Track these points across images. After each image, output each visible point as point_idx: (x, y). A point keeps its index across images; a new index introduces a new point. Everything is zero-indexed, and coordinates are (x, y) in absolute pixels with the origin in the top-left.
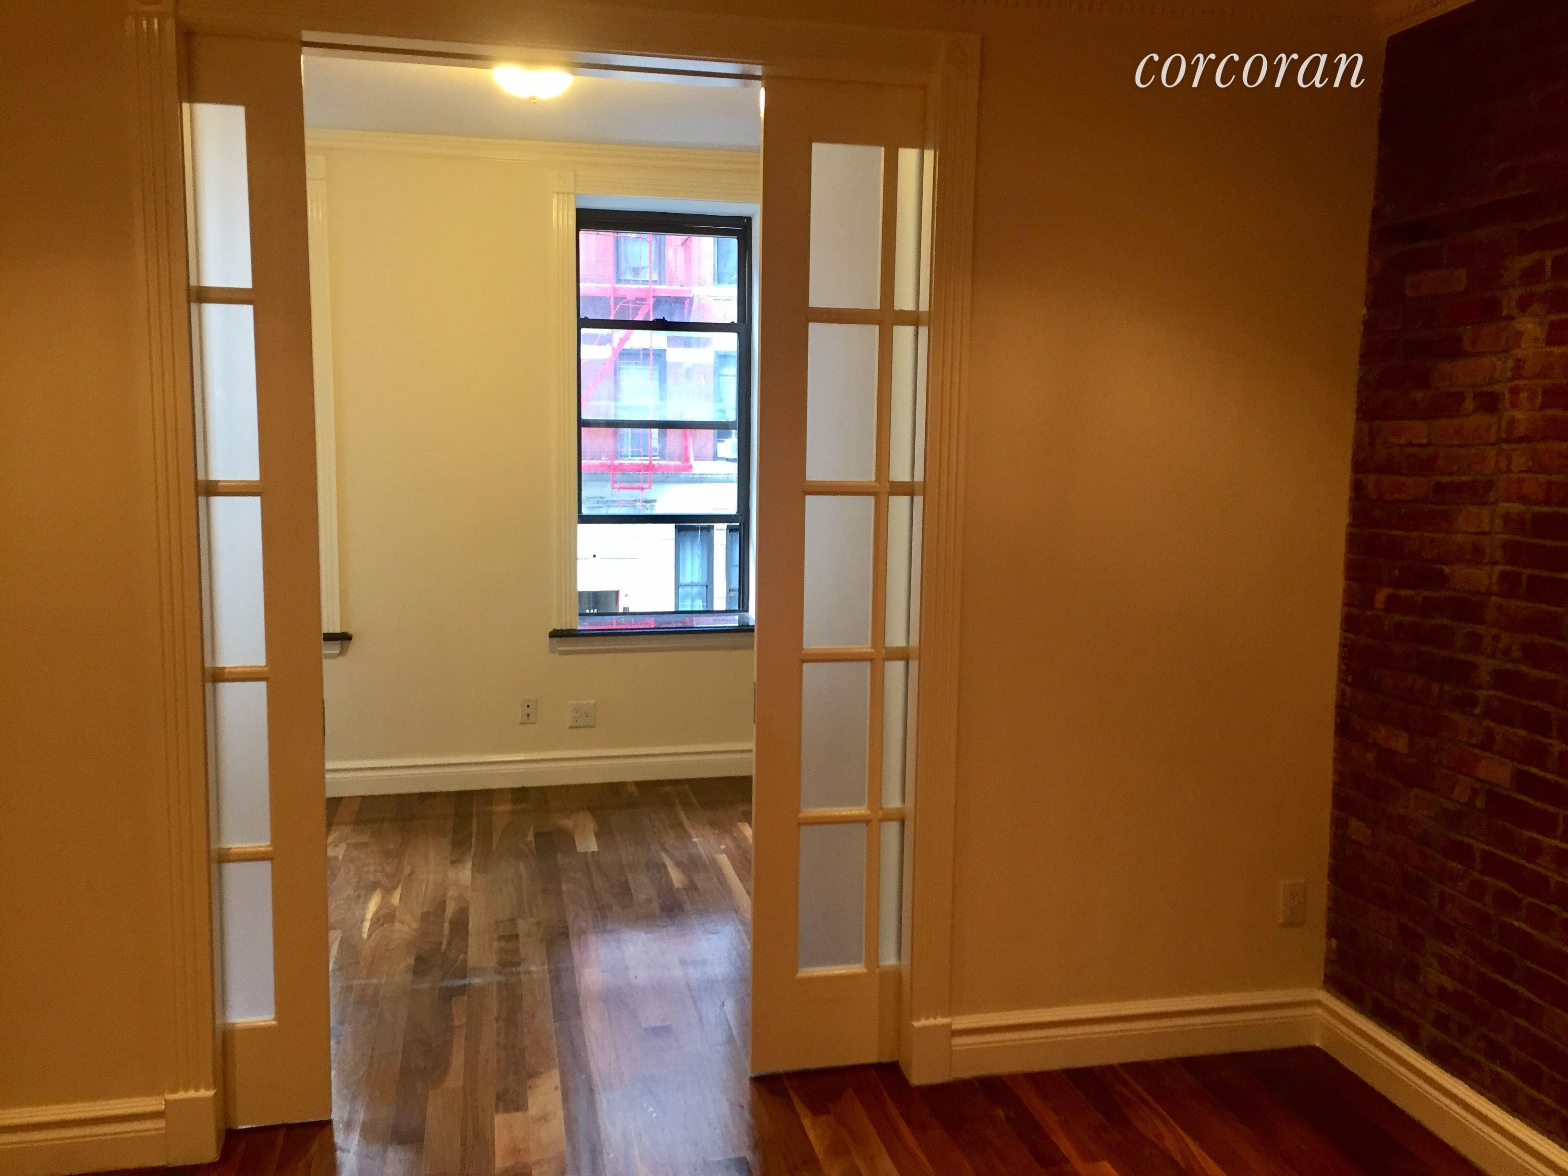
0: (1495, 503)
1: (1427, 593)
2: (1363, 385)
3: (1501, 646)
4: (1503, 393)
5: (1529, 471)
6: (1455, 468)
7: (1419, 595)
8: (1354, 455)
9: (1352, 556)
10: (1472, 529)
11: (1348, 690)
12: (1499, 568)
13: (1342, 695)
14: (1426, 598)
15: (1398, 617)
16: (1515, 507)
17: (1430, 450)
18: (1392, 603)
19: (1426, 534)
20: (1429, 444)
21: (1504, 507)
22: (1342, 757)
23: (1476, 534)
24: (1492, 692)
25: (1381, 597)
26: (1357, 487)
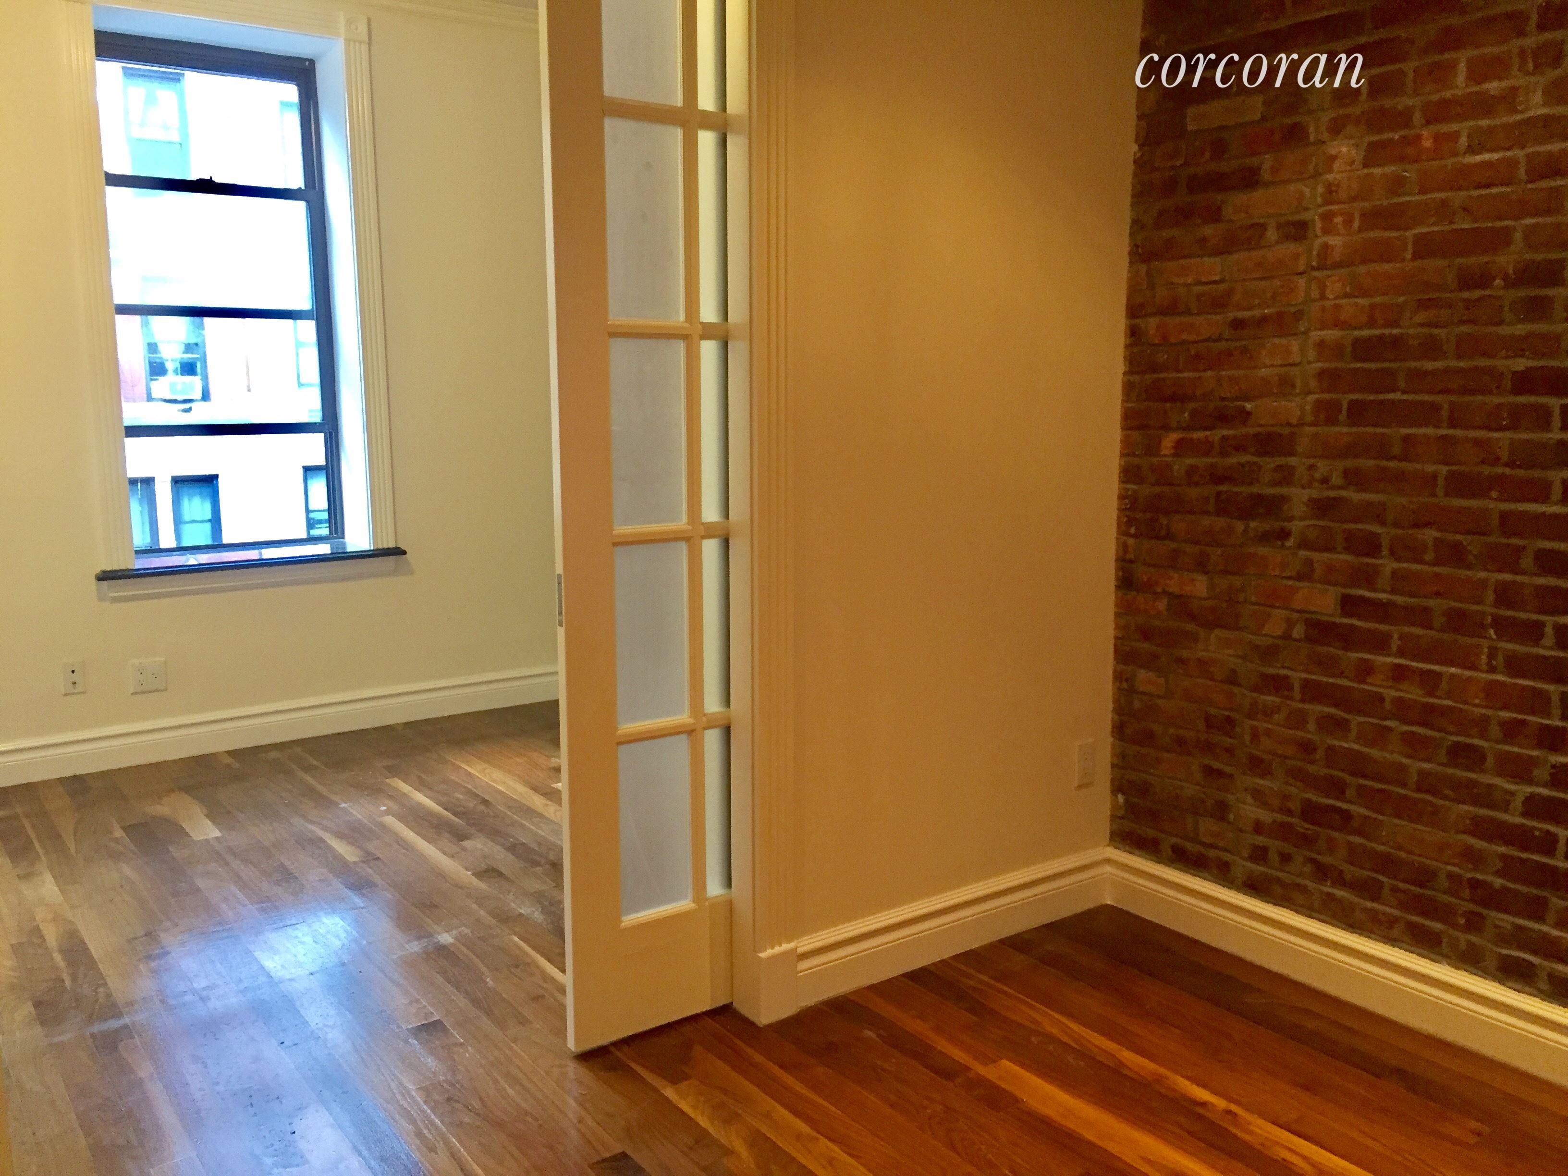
0: (1305, 333)
1: (1225, 432)
2: (1137, 225)
3: (1317, 475)
4: (1314, 221)
5: (1346, 296)
6: (1257, 301)
7: (1216, 435)
8: (1129, 298)
9: (1130, 405)
10: (1279, 362)
11: (1131, 541)
12: (1311, 398)
13: (1123, 548)
14: (1224, 438)
15: (1189, 461)
16: (1330, 334)
17: (1222, 287)
18: (1181, 447)
19: (1224, 373)
20: (1222, 281)
21: (1316, 335)
22: (1124, 609)
23: (1285, 365)
24: (1307, 522)
25: (1169, 441)
26: (1133, 332)
